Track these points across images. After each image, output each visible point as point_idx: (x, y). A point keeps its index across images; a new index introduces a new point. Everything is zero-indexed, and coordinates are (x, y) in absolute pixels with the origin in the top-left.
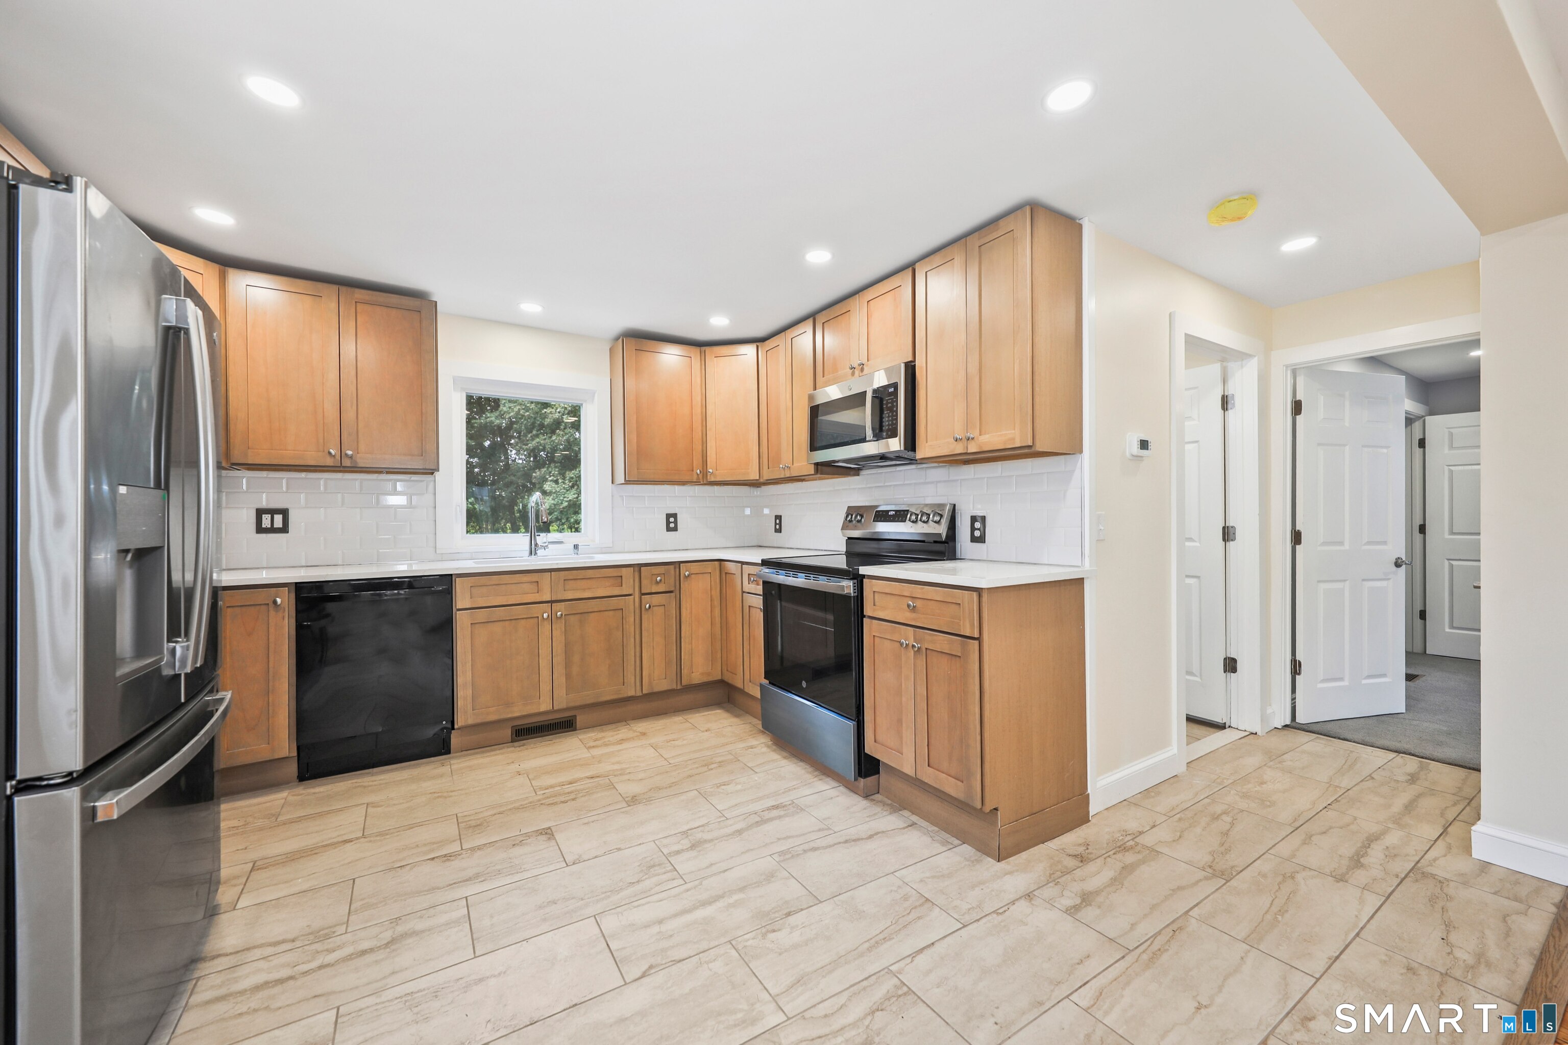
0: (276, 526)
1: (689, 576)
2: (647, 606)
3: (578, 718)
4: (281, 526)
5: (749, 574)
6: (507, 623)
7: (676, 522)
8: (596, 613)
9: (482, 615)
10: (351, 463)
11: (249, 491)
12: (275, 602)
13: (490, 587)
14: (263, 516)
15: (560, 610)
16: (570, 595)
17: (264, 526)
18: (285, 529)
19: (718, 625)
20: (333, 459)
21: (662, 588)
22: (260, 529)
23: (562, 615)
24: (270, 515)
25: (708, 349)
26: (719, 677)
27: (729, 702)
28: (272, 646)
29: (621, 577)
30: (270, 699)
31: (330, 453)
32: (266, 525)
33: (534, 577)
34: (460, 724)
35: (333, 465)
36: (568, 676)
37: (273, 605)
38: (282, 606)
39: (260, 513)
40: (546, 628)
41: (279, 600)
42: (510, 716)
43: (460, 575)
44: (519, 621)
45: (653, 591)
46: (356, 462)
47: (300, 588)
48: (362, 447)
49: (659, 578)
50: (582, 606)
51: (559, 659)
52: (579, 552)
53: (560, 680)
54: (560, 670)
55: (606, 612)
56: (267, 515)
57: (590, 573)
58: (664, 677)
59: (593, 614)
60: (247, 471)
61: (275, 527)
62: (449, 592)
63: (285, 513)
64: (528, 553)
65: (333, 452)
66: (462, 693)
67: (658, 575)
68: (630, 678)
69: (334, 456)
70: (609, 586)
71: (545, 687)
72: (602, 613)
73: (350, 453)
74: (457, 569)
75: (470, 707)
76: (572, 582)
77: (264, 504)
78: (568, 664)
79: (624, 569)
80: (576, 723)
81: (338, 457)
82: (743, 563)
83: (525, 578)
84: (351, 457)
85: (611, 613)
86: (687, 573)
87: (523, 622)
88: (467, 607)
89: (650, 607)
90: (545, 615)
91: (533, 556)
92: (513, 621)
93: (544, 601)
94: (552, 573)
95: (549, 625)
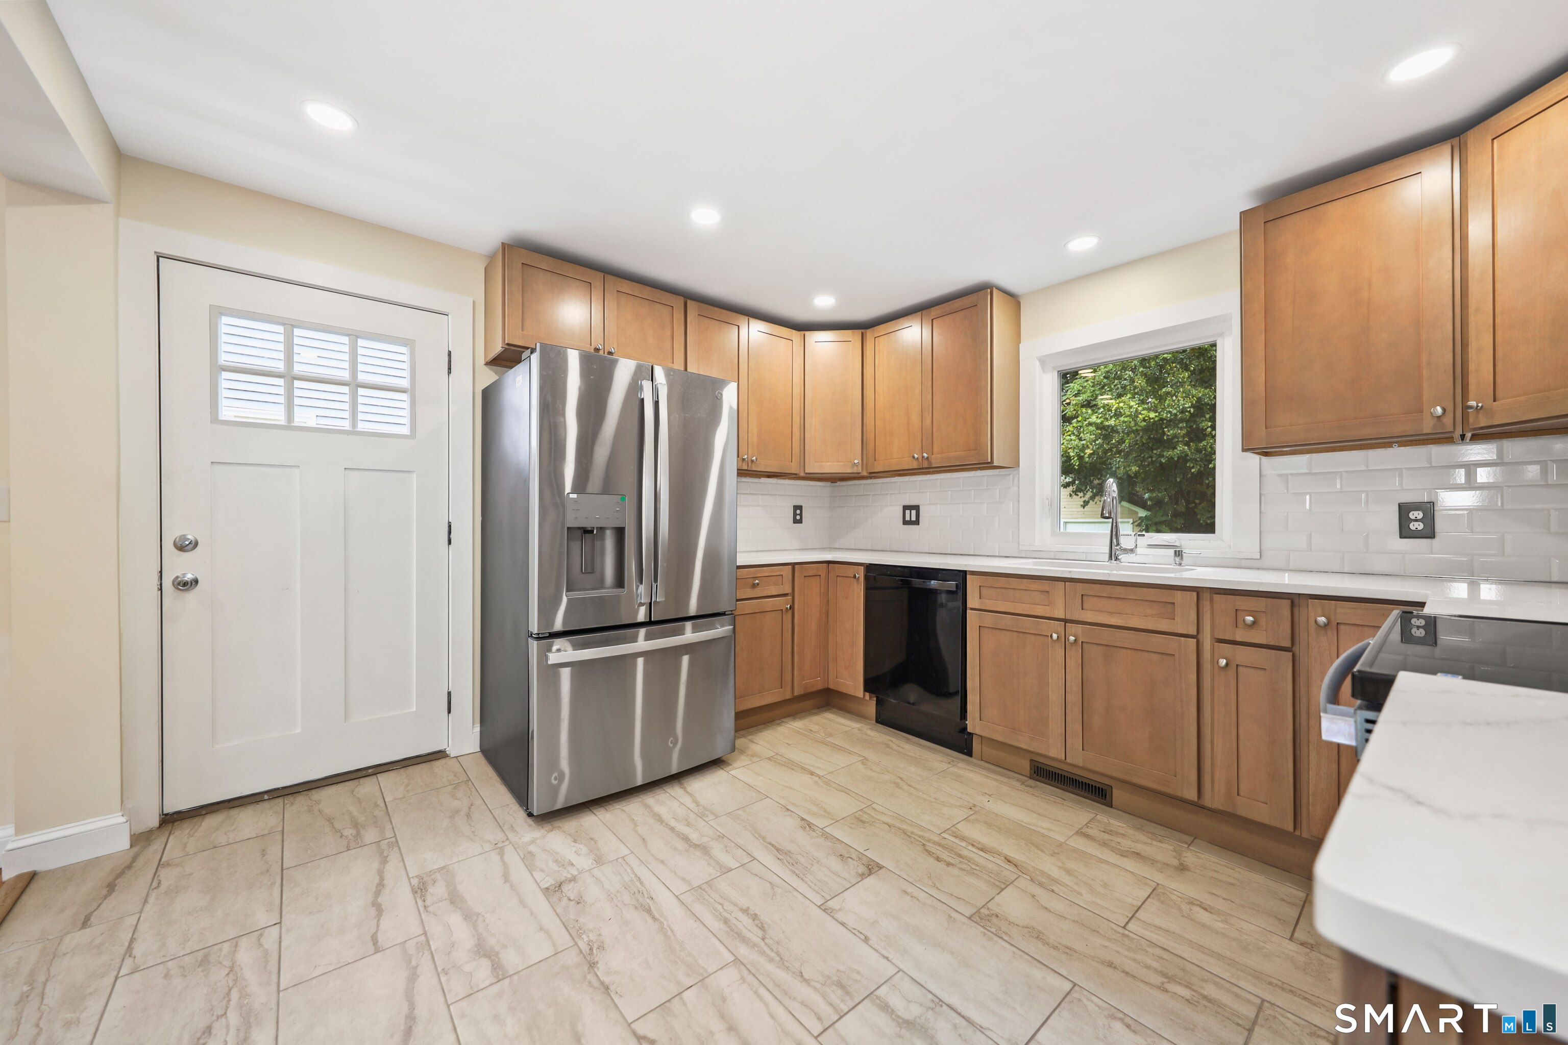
6: (1015, 634)
8: (1129, 650)
9: (988, 619)
11: (902, 491)
13: (998, 590)
14: (907, 510)
15: (1076, 634)
16: (1089, 617)
17: (906, 519)
18: (918, 520)
20: (917, 463)
22: (904, 521)
23: (1078, 640)
24: (910, 511)
29: (1174, 602)
31: (914, 457)
33: (1045, 586)
35: (917, 467)
36: (1086, 725)
37: (855, 579)
38: (860, 580)
39: (905, 508)
40: (1057, 655)
41: (858, 576)
42: (1015, 744)
43: (973, 573)
44: (1027, 635)
46: (931, 463)
47: (870, 568)
48: (935, 449)
49: (1249, 619)
50: (1107, 636)
51: (1074, 697)
52: (1183, 563)
53: (1075, 726)
54: (1074, 712)
55: (1147, 654)
59: (1124, 651)
61: (913, 520)
63: (918, 510)
64: (1107, 556)
66: (971, 697)
67: (1251, 612)
69: (918, 459)
70: (1152, 616)
71: (1056, 728)
72: (1137, 651)
73: (926, 455)
75: (977, 715)
76: (1095, 599)
77: (909, 502)
78: (1086, 709)
79: (1180, 593)
80: (1111, 796)
83: (1035, 585)
84: (927, 459)
85: (1152, 654)
86: (1323, 620)
87: (1031, 638)
88: (977, 607)
90: (1055, 635)
91: (1113, 561)
92: (1023, 635)
93: (1056, 617)
94: (1066, 583)
95: (1062, 649)
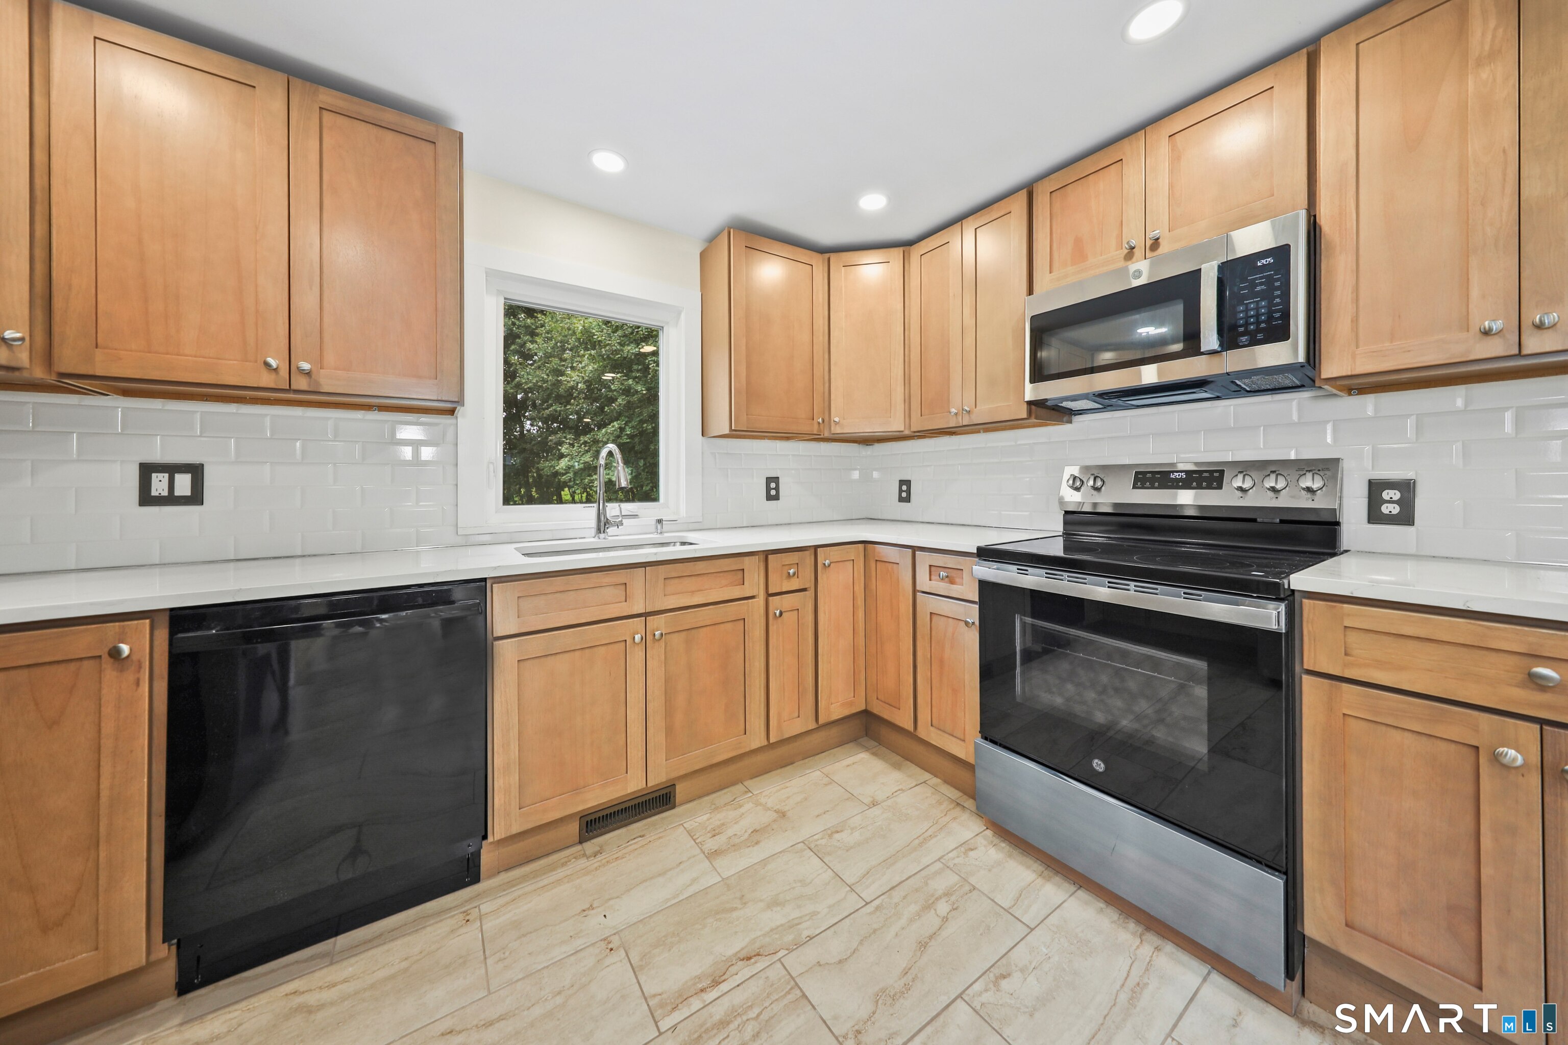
0: (178, 492)
1: (829, 566)
2: (778, 613)
3: (677, 787)
4: (189, 493)
5: (930, 566)
6: (577, 653)
7: (777, 489)
8: (708, 628)
9: (536, 644)
10: (309, 385)
11: (125, 432)
12: (115, 653)
13: (550, 596)
14: (154, 475)
15: (658, 624)
16: (672, 603)
17: (154, 493)
18: (196, 498)
19: (862, 633)
20: (273, 376)
21: (795, 584)
22: (146, 498)
23: (662, 634)
24: (166, 475)
25: (833, 257)
26: (863, 708)
27: (866, 736)
28: (107, 744)
29: (743, 569)
30: (102, 855)
31: (267, 365)
32: (160, 491)
33: (620, 577)
34: (498, 837)
35: (274, 389)
36: (669, 730)
37: (112, 660)
38: (135, 658)
39: (147, 470)
40: (636, 658)
41: (125, 649)
42: (581, 807)
43: (498, 579)
44: (596, 649)
45: (784, 590)
46: (317, 383)
48: (330, 358)
49: (791, 571)
50: (689, 618)
51: (656, 705)
53: (658, 737)
54: (657, 722)
55: (723, 625)
56: (160, 475)
57: (701, 567)
58: (797, 715)
59: (704, 629)
60: (122, 398)
61: (176, 494)
62: (480, 610)
63: (196, 471)
65: (273, 363)
66: (502, 782)
67: (790, 566)
68: (756, 723)
69: (276, 370)
70: (726, 586)
71: (636, 753)
72: (716, 626)
73: (306, 366)
74: (495, 568)
75: (515, 804)
76: (676, 581)
77: (157, 457)
78: (669, 712)
79: (747, 559)
80: (675, 796)
81: (284, 372)
82: (914, 549)
83: (603, 577)
84: (308, 374)
85: (729, 625)
86: (827, 562)
87: (602, 650)
88: (512, 633)
89: (781, 614)
90: (638, 638)
92: (587, 651)
93: (635, 613)
94: (647, 568)
95: (642, 651)
